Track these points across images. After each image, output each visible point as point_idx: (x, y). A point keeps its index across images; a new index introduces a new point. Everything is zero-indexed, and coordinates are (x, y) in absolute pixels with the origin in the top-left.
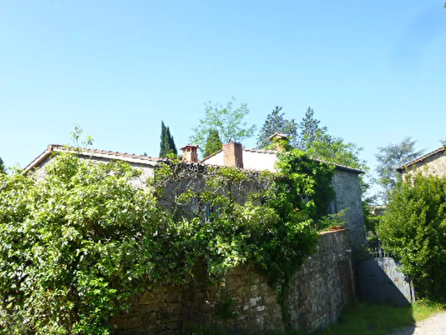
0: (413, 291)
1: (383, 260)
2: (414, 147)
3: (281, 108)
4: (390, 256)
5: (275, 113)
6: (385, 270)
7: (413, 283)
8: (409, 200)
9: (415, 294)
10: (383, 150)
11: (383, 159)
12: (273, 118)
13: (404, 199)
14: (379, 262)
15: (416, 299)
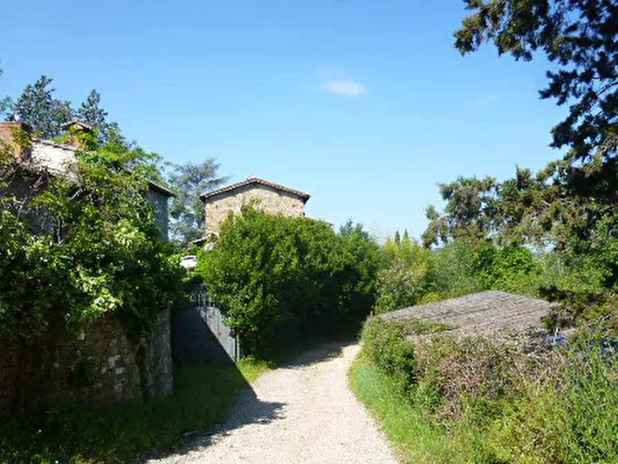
0: (238, 349)
1: (206, 310)
2: (216, 171)
3: (50, 80)
4: (216, 306)
5: (38, 85)
6: (208, 322)
7: (240, 338)
8: (243, 238)
9: (241, 352)
10: (179, 170)
11: (179, 180)
12: (35, 93)
13: (238, 235)
14: (202, 312)
15: (241, 357)
